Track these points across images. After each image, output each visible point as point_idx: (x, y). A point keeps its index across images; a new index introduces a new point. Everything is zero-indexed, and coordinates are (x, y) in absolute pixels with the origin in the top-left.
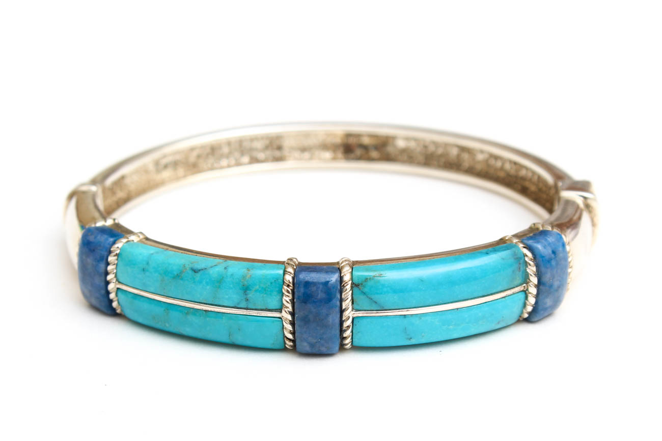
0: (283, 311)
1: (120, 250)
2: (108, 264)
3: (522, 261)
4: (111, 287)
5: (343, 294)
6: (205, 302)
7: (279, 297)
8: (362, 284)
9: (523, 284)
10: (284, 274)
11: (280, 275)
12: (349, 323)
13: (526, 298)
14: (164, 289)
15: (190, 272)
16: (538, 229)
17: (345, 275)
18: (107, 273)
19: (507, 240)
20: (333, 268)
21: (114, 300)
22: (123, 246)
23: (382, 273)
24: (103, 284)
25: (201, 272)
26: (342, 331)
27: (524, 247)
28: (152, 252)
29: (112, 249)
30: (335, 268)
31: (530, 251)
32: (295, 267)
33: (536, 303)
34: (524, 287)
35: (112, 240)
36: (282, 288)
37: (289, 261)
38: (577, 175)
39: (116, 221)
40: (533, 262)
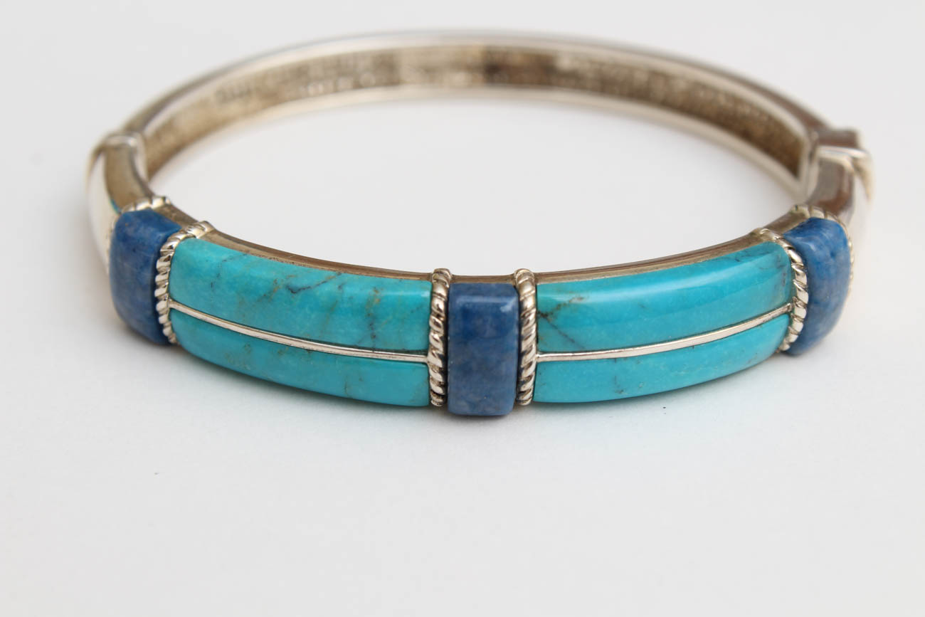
0: (430, 354)
1: (175, 251)
2: (156, 272)
3: (786, 269)
4: (161, 306)
5: (523, 329)
6: (308, 337)
7: (423, 333)
8: (552, 314)
9: (786, 303)
10: (432, 298)
11: (425, 299)
12: (531, 371)
13: (790, 323)
14: (244, 316)
15: (285, 292)
16: (803, 215)
17: (525, 298)
18: (154, 286)
19: (762, 235)
20: (507, 286)
21: (167, 324)
22: (179, 245)
23: (583, 295)
24: (148, 301)
25: (302, 293)
26: (519, 383)
27: (790, 248)
28: (225, 257)
29: (162, 250)
30: (510, 286)
31: (798, 254)
32: (448, 286)
33: (804, 329)
34: (789, 307)
35: (162, 235)
36: (429, 319)
37: (437, 274)
38: (836, 120)
39: (167, 201)
40: (802, 270)
